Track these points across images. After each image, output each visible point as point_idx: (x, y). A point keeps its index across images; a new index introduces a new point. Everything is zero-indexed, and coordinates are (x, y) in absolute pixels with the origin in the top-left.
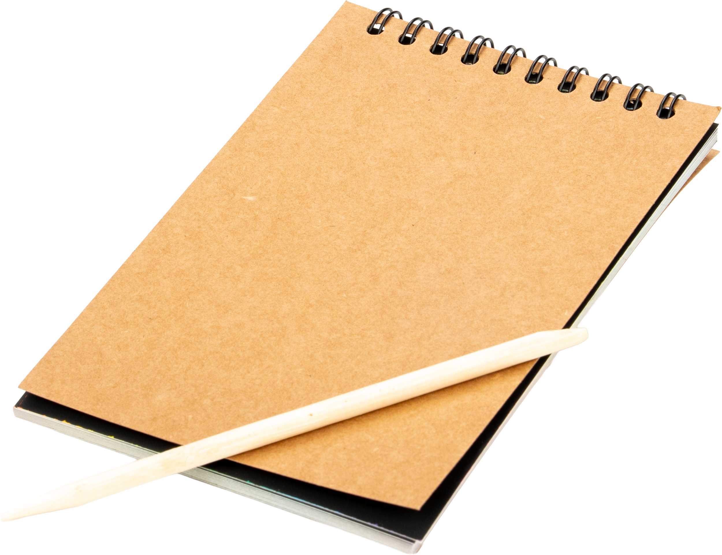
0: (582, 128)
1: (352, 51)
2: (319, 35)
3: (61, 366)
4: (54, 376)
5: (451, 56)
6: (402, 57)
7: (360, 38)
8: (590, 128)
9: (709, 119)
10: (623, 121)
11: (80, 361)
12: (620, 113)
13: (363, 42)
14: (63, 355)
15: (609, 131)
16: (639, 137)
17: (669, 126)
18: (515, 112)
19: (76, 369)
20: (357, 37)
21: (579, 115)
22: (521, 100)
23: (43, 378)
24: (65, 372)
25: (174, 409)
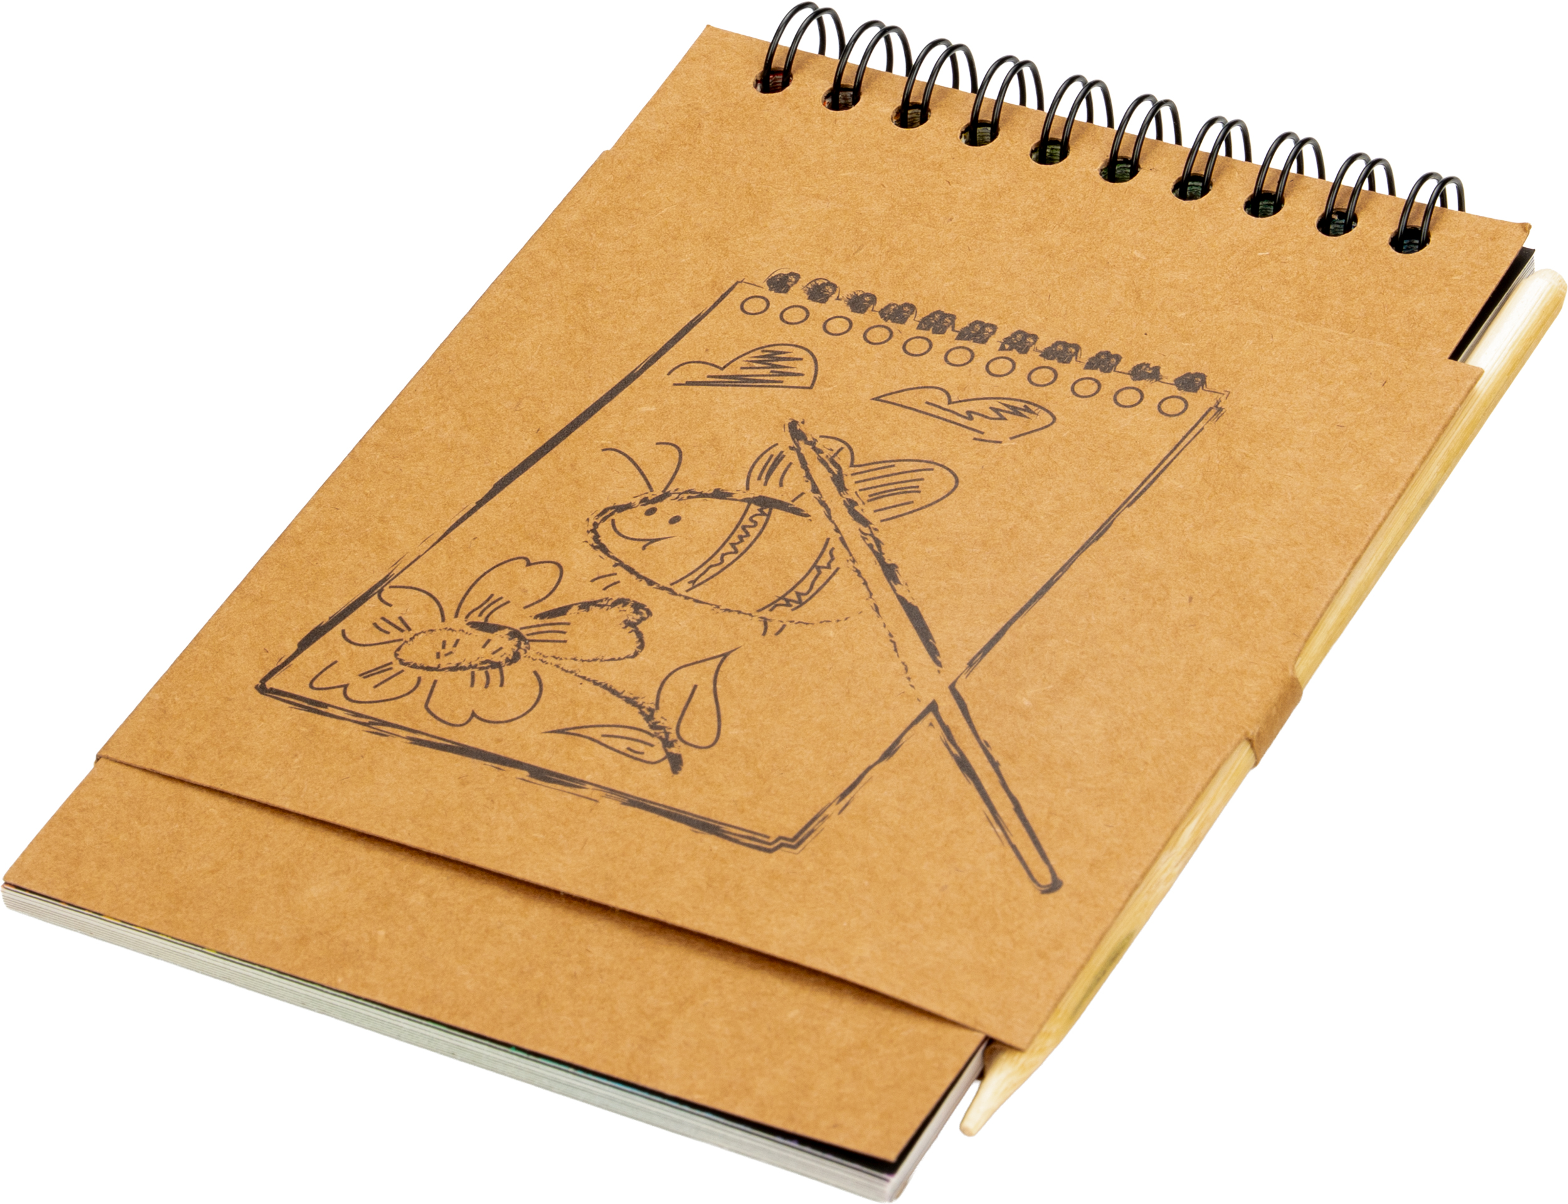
0: (1228, 277)
1: (722, 131)
2: (650, 104)
3: (96, 830)
4: (82, 851)
5: (939, 129)
6: (832, 137)
7: (741, 103)
8: (1245, 277)
9: (1504, 252)
10: (1317, 259)
11: (139, 818)
12: (1310, 243)
13: (745, 110)
14: (101, 806)
15: (1286, 282)
16: (1353, 295)
17: (1417, 269)
18: (1080, 246)
19: (130, 834)
20: (734, 101)
21: (1220, 248)
22: (1094, 220)
23: (56, 857)
24: (105, 843)
25: (345, 917)
